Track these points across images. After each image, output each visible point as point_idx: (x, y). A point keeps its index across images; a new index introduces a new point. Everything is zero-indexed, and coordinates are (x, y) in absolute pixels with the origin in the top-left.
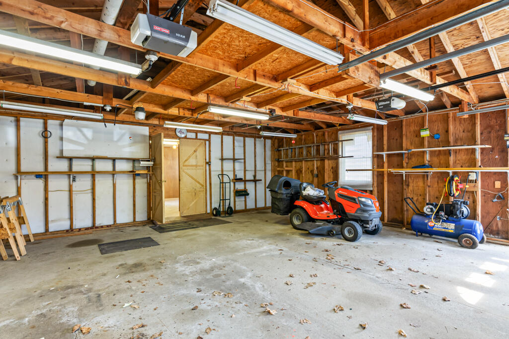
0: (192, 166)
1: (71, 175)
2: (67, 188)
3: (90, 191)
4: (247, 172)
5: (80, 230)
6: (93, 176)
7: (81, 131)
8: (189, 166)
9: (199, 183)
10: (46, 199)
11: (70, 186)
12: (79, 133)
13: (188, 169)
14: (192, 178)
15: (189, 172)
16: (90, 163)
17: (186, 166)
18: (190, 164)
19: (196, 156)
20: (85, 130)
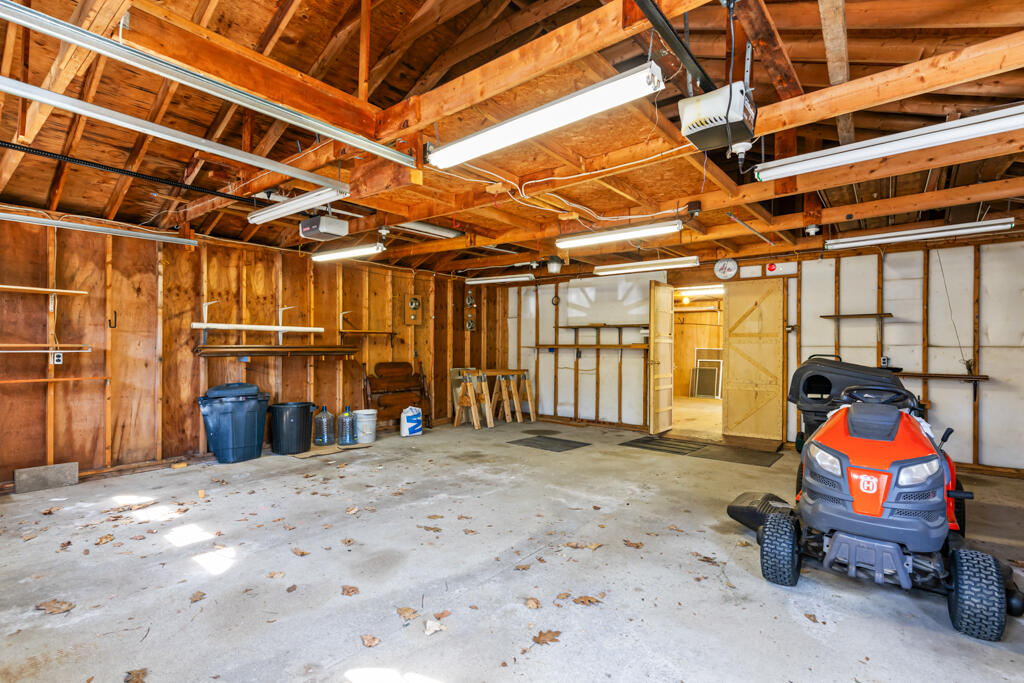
0: (751, 335)
1: (579, 350)
2: (572, 366)
3: (595, 371)
4: (932, 351)
5: (582, 420)
6: (598, 351)
7: (584, 292)
8: (743, 335)
9: (766, 371)
10: (556, 377)
11: (577, 364)
12: (581, 294)
13: (739, 342)
14: (749, 359)
15: (741, 347)
16: (593, 333)
17: (737, 335)
18: (746, 331)
19: (761, 315)
20: (587, 290)
